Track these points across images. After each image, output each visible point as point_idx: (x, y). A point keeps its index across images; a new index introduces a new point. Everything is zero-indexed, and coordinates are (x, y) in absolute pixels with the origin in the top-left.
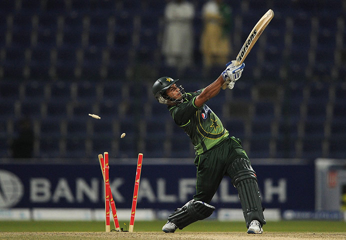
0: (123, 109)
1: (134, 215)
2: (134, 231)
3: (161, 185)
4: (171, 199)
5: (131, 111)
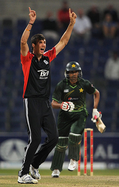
1: (92, 166)
2: (94, 175)
3: (110, 149)
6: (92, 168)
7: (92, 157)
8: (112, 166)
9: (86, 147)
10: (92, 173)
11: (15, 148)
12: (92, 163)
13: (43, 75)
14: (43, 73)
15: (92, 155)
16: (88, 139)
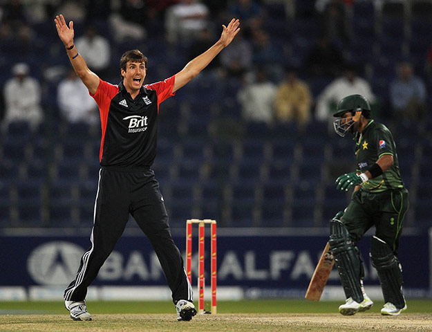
0: (205, 171)
1: (215, 294)
2: (217, 312)
3: (250, 259)
4: (261, 275)
5: (215, 173)
6: (214, 298)
7: (215, 277)
8: (254, 293)
9: (202, 257)
10: (214, 309)
11: (59, 259)
12: (214, 289)
13: (133, 125)
14: (134, 121)
15: (213, 273)
16: (208, 239)
